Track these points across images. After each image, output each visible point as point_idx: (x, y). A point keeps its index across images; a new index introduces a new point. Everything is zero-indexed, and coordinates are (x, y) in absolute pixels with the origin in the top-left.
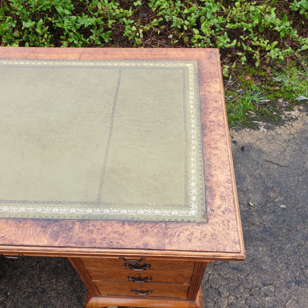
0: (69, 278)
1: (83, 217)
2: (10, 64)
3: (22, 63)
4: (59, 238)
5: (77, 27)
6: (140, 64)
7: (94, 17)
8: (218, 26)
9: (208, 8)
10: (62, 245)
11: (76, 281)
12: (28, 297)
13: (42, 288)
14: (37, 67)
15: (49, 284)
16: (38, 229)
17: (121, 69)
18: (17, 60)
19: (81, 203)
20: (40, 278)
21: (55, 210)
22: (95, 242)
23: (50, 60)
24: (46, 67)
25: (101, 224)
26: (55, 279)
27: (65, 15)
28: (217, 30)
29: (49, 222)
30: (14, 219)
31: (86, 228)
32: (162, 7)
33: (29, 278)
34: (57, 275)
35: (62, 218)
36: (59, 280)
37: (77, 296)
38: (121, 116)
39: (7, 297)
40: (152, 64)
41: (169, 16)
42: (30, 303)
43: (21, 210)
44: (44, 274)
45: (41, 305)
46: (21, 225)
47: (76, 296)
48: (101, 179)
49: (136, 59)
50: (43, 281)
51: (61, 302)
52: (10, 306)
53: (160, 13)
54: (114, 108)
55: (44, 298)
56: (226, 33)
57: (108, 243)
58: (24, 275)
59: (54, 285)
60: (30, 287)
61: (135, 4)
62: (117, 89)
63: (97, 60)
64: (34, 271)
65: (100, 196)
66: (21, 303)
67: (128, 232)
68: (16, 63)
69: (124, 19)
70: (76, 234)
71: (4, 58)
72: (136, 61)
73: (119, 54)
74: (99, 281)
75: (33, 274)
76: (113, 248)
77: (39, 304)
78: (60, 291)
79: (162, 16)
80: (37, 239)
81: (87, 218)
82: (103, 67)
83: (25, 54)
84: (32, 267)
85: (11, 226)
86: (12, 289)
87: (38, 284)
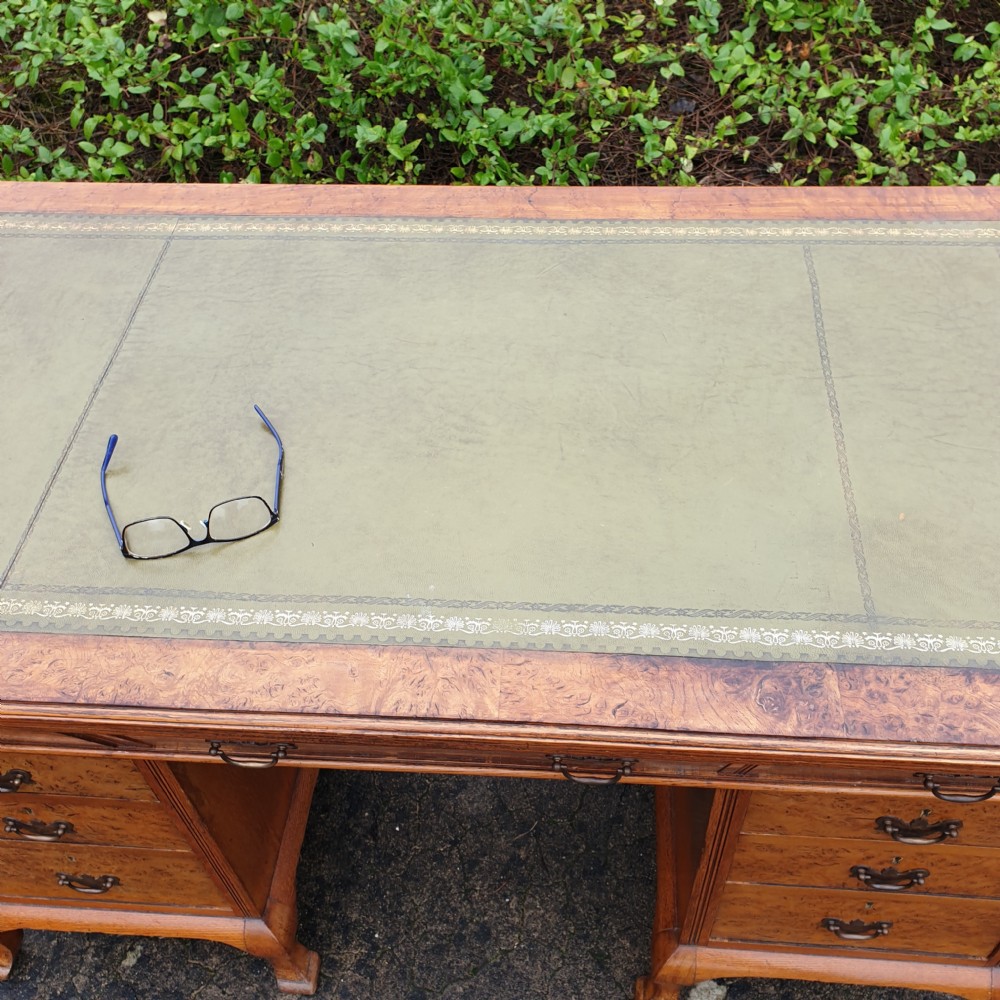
0: (557, 894)
1: (839, 657)
2: (473, 234)
3: (506, 230)
4: (790, 712)
5: (504, 141)
6: (860, 232)
7: (545, 111)
8: (931, 134)
9: (900, 80)
10: (805, 732)
11: (581, 906)
12: (439, 950)
13: (477, 922)
14: (553, 242)
15: (498, 911)
16: (718, 686)
17: (808, 246)
18: (490, 221)
19: (818, 617)
20: (467, 891)
21: (749, 635)
22: (902, 726)
23: (587, 221)
24: (580, 242)
25: (902, 678)
26: (515, 898)
27: (469, 105)
28: (927, 147)
29: (744, 668)
30: (635, 657)
31: (861, 686)
32: (748, 82)
33: (434, 892)
34: (520, 884)
35: (777, 657)
36: (529, 900)
37: (591, 952)
38: (852, 376)
39: (375, 947)
40: (895, 232)
41: (773, 109)
42: (449, 966)
43: (647, 634)
44: (477, 880)
45: (484, 973)
46: (663, 673)
47: (588, 951)
48: (856, 551)
49: (841, 218)
50: (477, 903)
51: (544, 969)
52: (387, 973)
53: (743, 100)
54: (824, 353)
55: (488, 955)
56: (961, 156)
57: (941, 729)
58: (417, 880)
59: (513, 916)
60: (440, 920)
61: (666, 73)
62: (816, 302)
63: (725, 220)
64: (445, 872)
65: (868, 598)
66: (420, 967)
67: (991, 701)
68: (489, 230)
69: (639, 118)
70: (837, 703)
71: (450, 217)
72: (845, 222)
73: (787, 205)
74: (746, 883)
75: (442, 879)
76: (962, 746)
77: (475, 971)
78: (536, 935)
79: (751, 108)
80: (725, 714)
81: (851, 659)
82: (753, 241)
83: (508, 206)
84: (439, 858)
85: (633, 677)
86: (386, 924)
87: (464, 910)
